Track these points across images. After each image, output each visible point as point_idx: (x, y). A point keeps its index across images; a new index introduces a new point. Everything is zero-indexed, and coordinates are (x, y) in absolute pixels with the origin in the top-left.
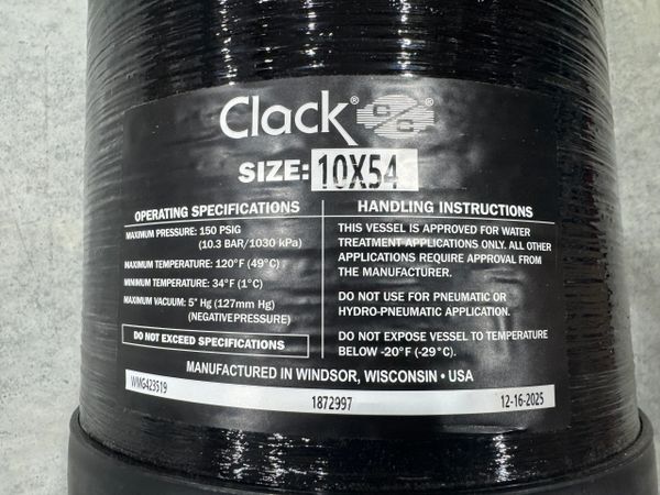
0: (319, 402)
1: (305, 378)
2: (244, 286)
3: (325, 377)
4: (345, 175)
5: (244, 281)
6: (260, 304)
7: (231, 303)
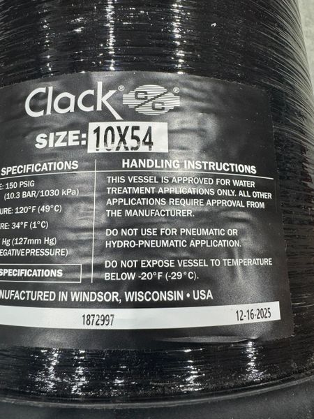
0: (88, 319)
1: (77, 300)
2: (35, 227)
3: (93, 298)
4: (113, 140)
5: (35, 223)
6: (45, 240)
7: (24, 240)
